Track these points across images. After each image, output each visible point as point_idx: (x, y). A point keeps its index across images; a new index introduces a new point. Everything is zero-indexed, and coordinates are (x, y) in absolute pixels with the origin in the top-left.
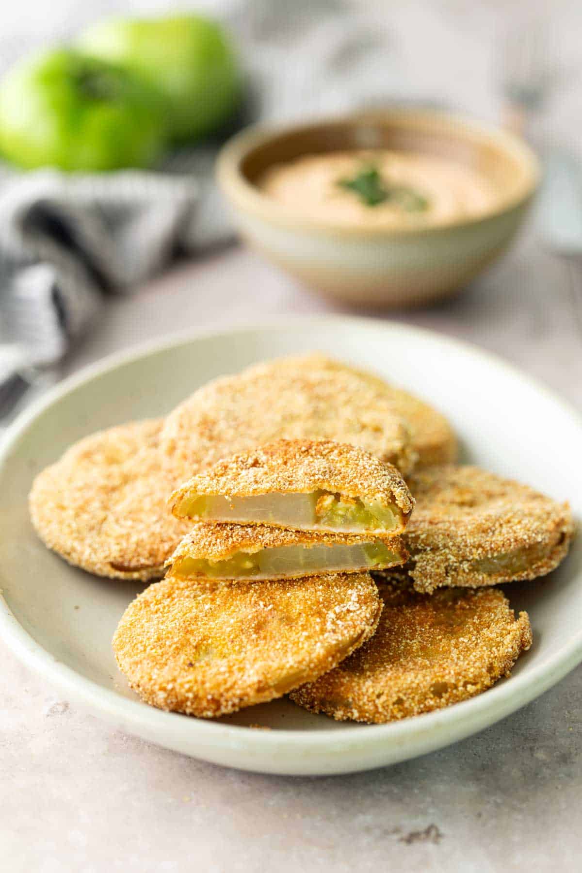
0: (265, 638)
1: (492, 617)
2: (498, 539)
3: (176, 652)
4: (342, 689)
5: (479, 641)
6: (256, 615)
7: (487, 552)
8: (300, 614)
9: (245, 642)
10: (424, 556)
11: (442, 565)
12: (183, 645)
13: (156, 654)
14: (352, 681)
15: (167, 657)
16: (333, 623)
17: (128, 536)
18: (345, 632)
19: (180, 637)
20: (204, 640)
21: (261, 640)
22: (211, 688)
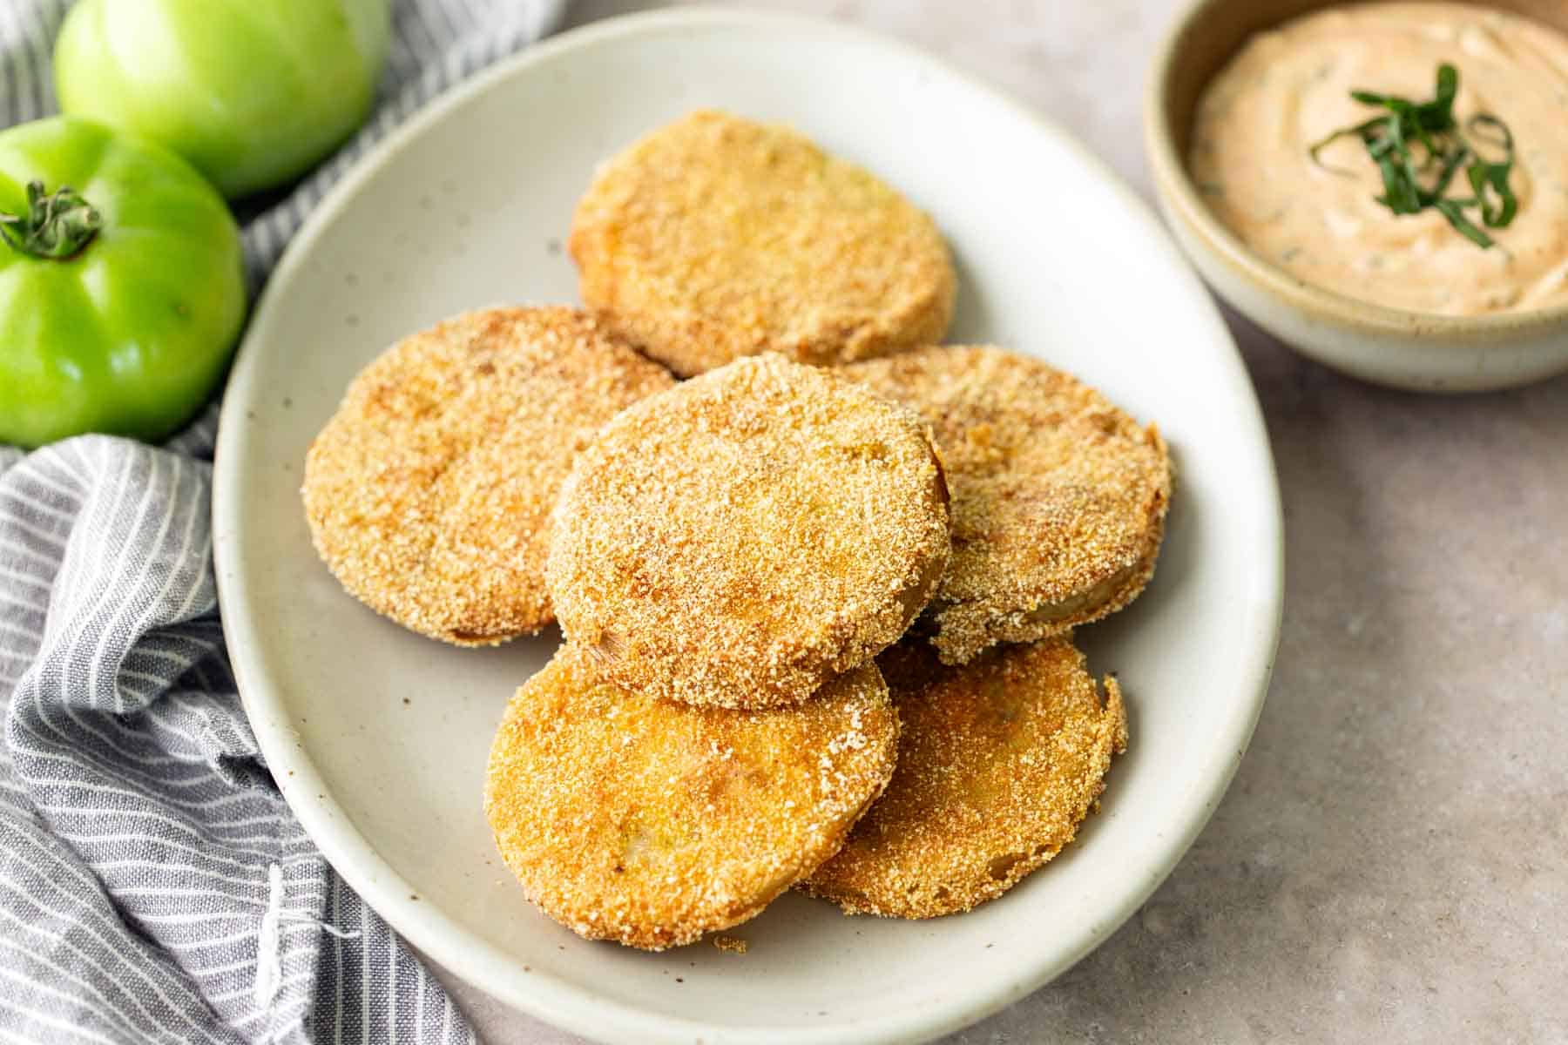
0: (728, 810)
1: (1065, 704)
2: (1066, 574)
3: (593, 841)
4: (853, 879)
5: (1051, 761)
6: (708, 769)
7: (1049, 597)
8: (776, 761)
9: (697, 818)
10: (952, 613)
11: (980, 622)
12: (602, 826)
13: (561, 846)
14: (867, 867)
15: (580, 852)
16: (832, 779)
17: (473, 576)
18: (851, 796)
19: (594, 811)
20: (632, 813)
21: (722, 814)
22: (658, 917)
